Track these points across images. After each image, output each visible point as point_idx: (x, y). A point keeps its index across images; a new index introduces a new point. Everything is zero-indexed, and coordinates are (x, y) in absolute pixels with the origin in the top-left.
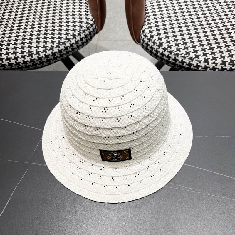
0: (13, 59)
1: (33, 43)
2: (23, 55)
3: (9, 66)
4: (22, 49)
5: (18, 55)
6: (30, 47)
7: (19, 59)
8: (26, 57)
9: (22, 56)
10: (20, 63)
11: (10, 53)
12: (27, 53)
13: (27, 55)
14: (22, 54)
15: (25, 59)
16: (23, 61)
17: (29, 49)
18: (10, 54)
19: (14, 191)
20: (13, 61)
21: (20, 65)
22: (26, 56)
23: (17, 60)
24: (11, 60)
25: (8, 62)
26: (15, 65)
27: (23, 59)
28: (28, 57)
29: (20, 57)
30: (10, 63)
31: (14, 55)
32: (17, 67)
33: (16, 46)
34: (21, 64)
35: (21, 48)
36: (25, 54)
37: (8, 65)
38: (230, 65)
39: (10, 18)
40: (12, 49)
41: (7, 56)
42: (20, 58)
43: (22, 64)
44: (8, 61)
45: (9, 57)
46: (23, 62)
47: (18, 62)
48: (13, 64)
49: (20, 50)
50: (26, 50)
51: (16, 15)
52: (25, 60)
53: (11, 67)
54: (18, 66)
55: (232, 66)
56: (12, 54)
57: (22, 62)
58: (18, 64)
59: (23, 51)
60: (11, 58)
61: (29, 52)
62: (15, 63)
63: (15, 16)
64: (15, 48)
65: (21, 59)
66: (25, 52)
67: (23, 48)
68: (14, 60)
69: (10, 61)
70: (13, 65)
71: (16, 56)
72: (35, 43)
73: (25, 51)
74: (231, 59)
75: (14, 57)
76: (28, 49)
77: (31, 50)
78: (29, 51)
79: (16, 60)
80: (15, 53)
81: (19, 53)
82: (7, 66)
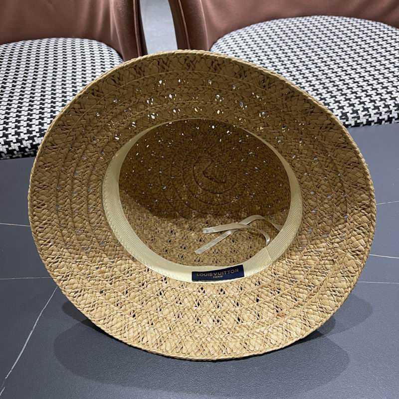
0: (14, 143)
1: (45, 119)
2: (31, 135)
3: (7, 154)
4: (28, 128)
5: (22, 136)
6: (41, 124)
7: (24, 142)
8: (35, 138)
9: (28, 137)
10: (27, 147)
11: (10, 134)
12: (37, 132)
13: (38, 135)
14: (28, 135)
15: (34, 141)
16: (31, 144)
17: (40, 126)
18: (10, 136)
19: (38, 319)
20: (15, 146)
21: (26, 152)
22: (35, 136)
23: (22, 144)
24: (12, 144)
25: (6, 148)
26: (17, 152)
27: (31, 141)
28: (38, 137)
29: (27, 138)
30: (10, 149)
31: (17, 136)
32: (20, 155)
33: (19, 125)
34: (27, 150)
35: (26, 127)
36: (34, 133)
37: (6, 152)
38: (342, 120)
39: (4, 90)
40: (13, 129)
41: (5, 138)
42: (26, 140)
43: (29, 149)
44: (7, 146)
45: (8, 140)
46: (31, 146)
47: (22, 146)
48: (15, 150)
49: (25, 129)
50: (36, 128)
51: (13, 86)
52: (34, 143)
53: (11, 155)
54: (22, 152)
55: (345, 121)
56: (13, 135)
57: (29, 147)
58: (22, 150)
59: (31, 129)
60: (12, 141)
61: (41, 130)
62: (17, 149)
63: (13, 88)
64: (17, 127)
65: (28, 142)
66: (34, 131)
67: (29, 126)
68: (16, 144)
69: (10, 146)
70: (15, 152)
71: (20, 138)
72: (48, 118)
73: (33, 129)
74: (342, 112)
75: (17, 139)
76: (38, 127)
77: (42, 128)
78: (40, 128)
79: (19, 144)
80: (17, 134)
81: (25, 134)
82: (5, 154)
